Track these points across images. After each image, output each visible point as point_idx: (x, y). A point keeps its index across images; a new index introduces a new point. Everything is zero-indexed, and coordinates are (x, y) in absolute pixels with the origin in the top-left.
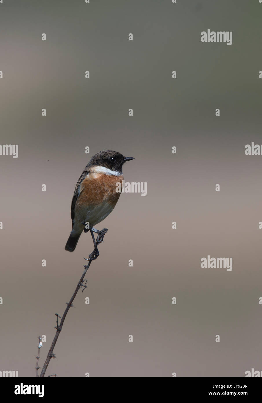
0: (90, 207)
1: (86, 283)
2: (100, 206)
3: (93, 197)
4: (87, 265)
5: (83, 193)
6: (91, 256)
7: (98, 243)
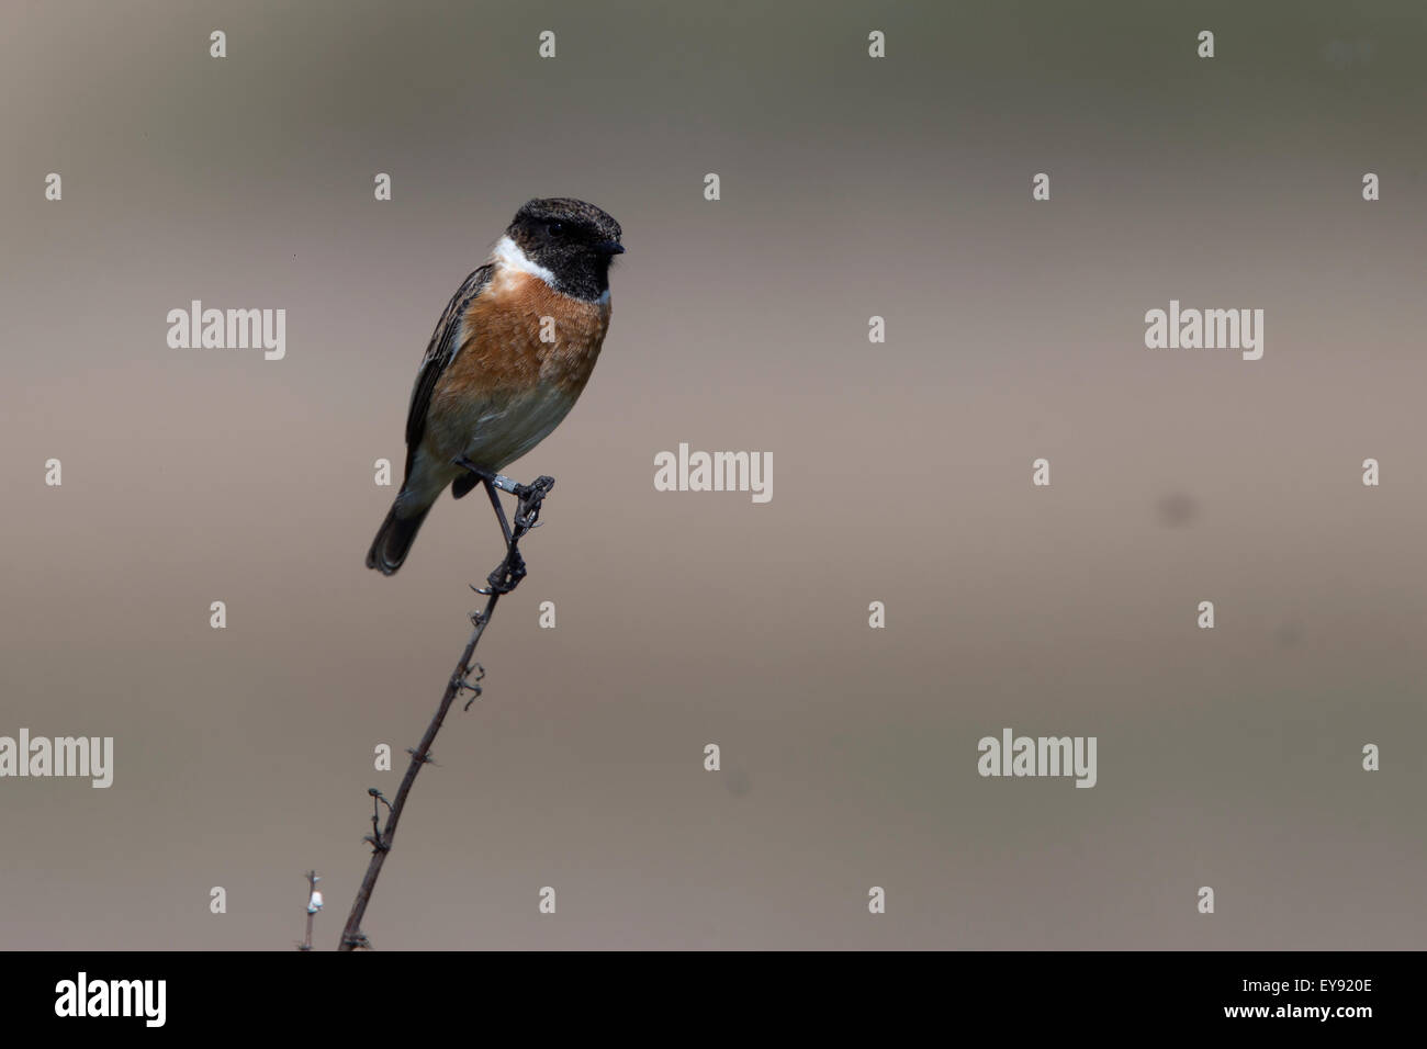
0: (492, 402)
1: (478, 679)
2: (527, 397)
3: (504, 363)
4: (480, 610)
5: (470, 349)
6: (497, 579)
7: (519, 530)
